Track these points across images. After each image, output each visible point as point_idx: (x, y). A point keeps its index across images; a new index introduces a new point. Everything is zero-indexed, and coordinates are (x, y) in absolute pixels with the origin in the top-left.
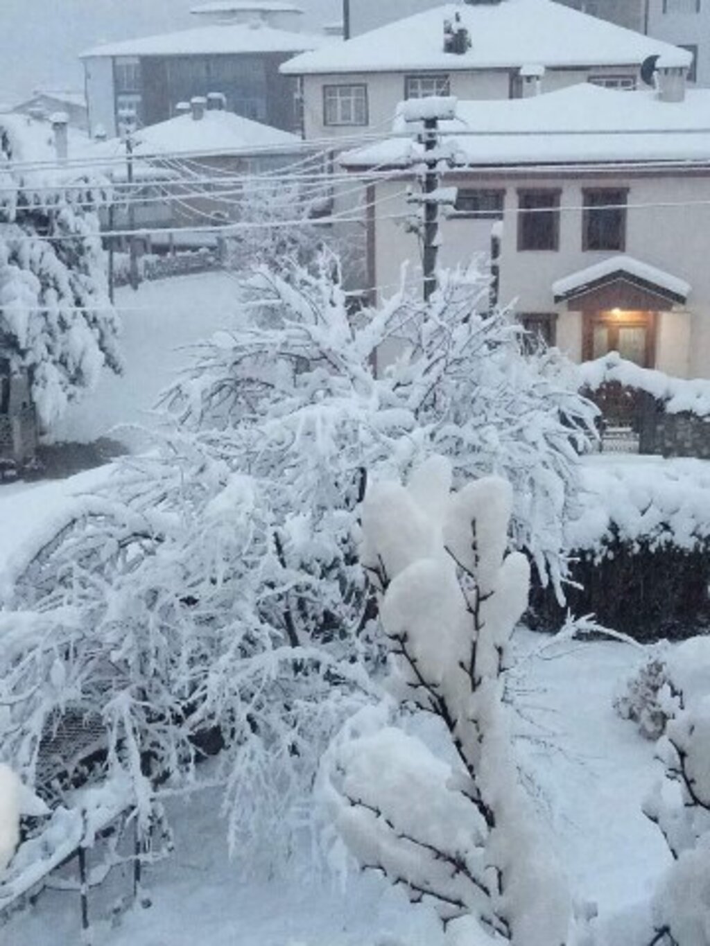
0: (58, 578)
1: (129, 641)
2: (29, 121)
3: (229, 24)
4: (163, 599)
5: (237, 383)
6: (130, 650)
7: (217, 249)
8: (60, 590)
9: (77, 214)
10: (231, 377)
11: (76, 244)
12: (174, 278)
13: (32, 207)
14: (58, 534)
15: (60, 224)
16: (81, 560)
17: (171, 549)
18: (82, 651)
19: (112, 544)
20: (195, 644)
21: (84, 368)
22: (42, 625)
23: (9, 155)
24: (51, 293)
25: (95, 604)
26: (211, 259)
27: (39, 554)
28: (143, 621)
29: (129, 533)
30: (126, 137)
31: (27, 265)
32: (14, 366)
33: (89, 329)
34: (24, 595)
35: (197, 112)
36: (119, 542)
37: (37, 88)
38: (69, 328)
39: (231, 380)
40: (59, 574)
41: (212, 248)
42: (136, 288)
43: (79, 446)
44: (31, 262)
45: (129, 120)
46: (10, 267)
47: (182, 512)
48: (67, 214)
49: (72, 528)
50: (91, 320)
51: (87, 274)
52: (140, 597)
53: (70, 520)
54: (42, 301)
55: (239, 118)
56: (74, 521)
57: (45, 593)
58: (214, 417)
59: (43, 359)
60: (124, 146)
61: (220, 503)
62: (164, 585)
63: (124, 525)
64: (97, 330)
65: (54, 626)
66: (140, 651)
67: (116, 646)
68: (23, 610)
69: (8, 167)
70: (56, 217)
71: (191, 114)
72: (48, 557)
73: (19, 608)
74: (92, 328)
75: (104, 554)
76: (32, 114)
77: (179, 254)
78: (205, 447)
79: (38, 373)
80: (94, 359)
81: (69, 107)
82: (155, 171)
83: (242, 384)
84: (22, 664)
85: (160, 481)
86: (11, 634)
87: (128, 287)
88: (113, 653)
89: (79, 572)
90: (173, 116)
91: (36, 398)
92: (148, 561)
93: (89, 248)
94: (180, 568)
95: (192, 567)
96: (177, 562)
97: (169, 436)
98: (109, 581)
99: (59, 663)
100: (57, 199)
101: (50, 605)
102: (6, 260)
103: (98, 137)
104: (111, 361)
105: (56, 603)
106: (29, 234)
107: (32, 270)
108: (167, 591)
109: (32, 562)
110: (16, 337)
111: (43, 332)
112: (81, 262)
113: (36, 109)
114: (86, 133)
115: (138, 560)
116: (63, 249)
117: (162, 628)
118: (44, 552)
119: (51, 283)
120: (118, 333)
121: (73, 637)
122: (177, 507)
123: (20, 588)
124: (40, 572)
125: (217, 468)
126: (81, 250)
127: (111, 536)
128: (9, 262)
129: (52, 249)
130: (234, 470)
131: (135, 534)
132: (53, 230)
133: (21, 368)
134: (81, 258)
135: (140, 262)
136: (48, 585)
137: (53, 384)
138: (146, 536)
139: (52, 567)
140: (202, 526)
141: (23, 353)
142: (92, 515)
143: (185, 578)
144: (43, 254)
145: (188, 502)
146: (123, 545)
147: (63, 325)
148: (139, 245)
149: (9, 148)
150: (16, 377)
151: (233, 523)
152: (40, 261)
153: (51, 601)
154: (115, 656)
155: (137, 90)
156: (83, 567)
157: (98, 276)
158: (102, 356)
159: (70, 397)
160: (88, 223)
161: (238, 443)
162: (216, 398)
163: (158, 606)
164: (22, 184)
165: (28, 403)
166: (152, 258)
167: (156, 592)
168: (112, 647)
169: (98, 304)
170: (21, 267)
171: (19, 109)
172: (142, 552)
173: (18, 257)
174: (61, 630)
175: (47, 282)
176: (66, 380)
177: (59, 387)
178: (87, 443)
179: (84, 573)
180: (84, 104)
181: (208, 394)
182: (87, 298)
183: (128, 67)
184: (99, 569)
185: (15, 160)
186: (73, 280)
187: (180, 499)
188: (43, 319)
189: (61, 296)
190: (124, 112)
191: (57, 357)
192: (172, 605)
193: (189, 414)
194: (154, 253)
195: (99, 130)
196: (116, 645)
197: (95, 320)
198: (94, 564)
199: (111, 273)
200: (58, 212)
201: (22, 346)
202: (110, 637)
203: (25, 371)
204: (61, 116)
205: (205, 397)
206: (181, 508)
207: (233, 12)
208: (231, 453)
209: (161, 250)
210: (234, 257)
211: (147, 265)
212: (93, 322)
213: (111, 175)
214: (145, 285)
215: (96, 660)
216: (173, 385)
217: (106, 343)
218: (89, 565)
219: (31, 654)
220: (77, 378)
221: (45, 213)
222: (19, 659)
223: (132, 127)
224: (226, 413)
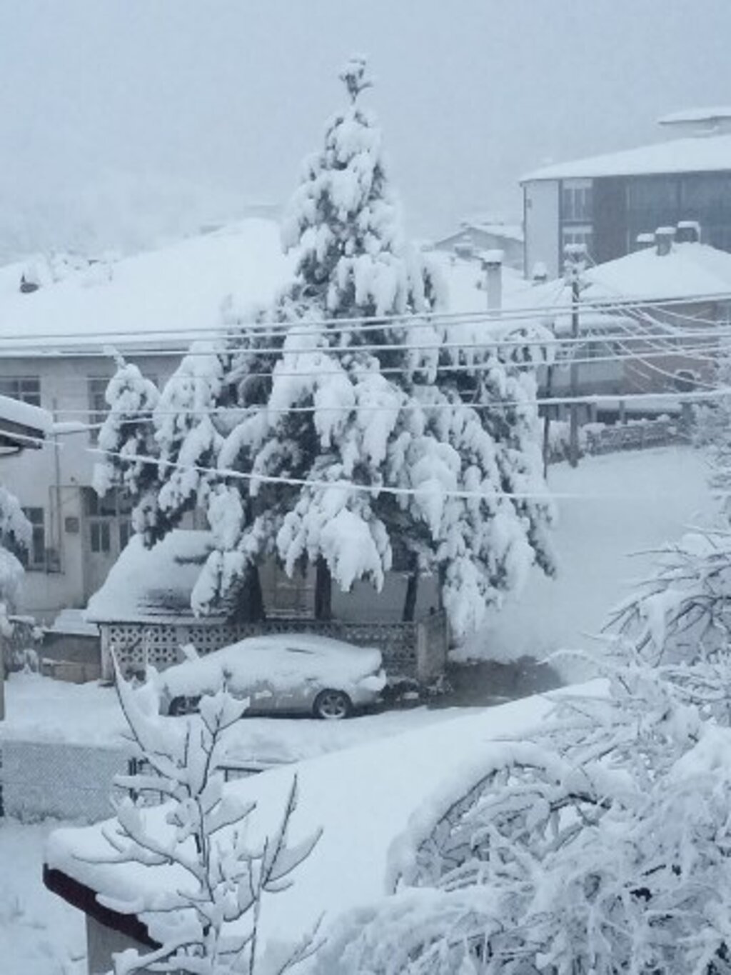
0: (472, 847)
1: (560, 943)
2: (453, 259)
3: (706, 136)
4: (608, 890)
5: (715, 601)
6: (562, 954)
7: (683, 417)
8: (472, 862)
9: (509, 375)
10: (706, 593)
11: (507, 412)
12: (625, 453)
13: (456, 367)
14: (474, 788)
15: (489, 387)
16: (501, 825)
17: (618, 820)
18: (498, 950)
19: (542, 806)
20: (649, 954)
21: (508, 566)
22: (450, 909)
23: (432, 302)
24: (473, 472)
25: (517, 886)
26: (673, 430)
27: (449, 812)
28: (580, 915)
29: (566, 793)
30: (573, 278)
31: (445, 436)
32: (423, 562)
33: (518, 518)
34: (428, 866)
35: (663, 245)
36: (551, 804)
37: (464, 220)
38: (493, 516)
39: (703, 597)
40: (474, 838)
41: (674, 416)
42: (574, 464)
43: (497, 666)
44: (451, 432)
45: (576, 257)
46: (424, 438)
47: (635, 769)
48: (498, 372)
49: (491, 781)
50: (520, 505)
51: (518, 448)
52: (577, 883)
53: (489, 770)
54: (461, 481)
55: (717, 252)
56: (495, 772)
57: (454, 864)
58: (679, 645)
59: (458, 554)
60: (570, 289)
61: (691, 764)
62: (611, 869)
63: (558, 783)
64: (526, 520)
65: (466, 910)
66: (575, 957)
67: (543, 947)
68: (426, 885)
69: (429, 319)
70: (484, 379)
71: (655, 248)
72: (460, 816)
73: (420, 882)
74: (521, 517)
75: (532, 819)
76: (457, 250)
77: (631, 423)
78: (670, 686)
79: (452, 571)
80: (522, 555)
81: (503, 242)
82: (607, 320)
83: (719, 603)
84: (422, 959)
85: (609, 730)
86: (408, 916)
87: (565, 463)
88: (539, 956)
89: (498, 842)
90: (632, 251)
91: (447, 602)
92: (586, 833)
93: (522, 416)
94: (631, 850)
95: (648, 848)
96: (629, 842)
97: (623, 670)
98: (537, 856)
99: (468, 960)
100: (487, 355)
101: (460, 881)
102: (421, 430)
103: (537, 278)
104: (542, 558)
105: (468, 879)
106: (451, 400)
107: (451, 442)
108: (615, 879)
109: (439, 822)
110: (427, 525)
111: (460, 519)
112: (512, 435)
113: (460, 245)
114: (522, 273)
115: (575, 831)
116: (490, 416)
117: (604, 927)
118: (455, 810)
119: (475, 460)
120: (554, 523)
121: (488, 929)
122: (628, 762)
123: (423, 855)
124: (450, 836)
125: (685, 715)
126: (512, 419)
127: (541, 795)
128: (425, 434)
129: (477, 417)
130: (706, 717)
131: (572, 796)
132: (479, 395)
133: (432, 563)
134: (512, 428)
135: (582, 434)
136: (457, 855)
137: (469, 586)
138: (585, 798)
139: (464, 832)
140: (663, 795)
141: (434, 546)
142: (517, 765)
143: (637, 862)
144: (465, 424)
145: (643, 756)
146: (554, 809)
147: (486, 513)
148: (582, 413)
149: (433, 293)
150: (424, 575)
151: (707, 794)
152: (463, 431)
153: (462, 876)
154: (542, 961)
155: (588, 219)
156: (503, 834)
157: (532, 452)
158: (531, 552)
159: (488, 602)
160: (523, 386)
161: (715, 683)
162: (683, 621)
163: (599, 897)
164: (445, 339)
165: (437, 608)
166: (597, 427)
167: (599, 878)
168: (538, 947)
169: (530, 487)
170: (439, 440)
171: (441, 245)
172: (580, 819)
173: (437, 426)
174: (473, 918)
175: (469, 458)
176: (486, 581)
177: (476, 590)
178: (506, 662)
179: (504, 842)
180: (521, 238)
181: (675, 615)
182: (517, 480)
183: (578, 192)
184: (524, 838)
185: (438, 311)
186: (501, 456)
187: (632, 753)
188: (461, 504)
189: (484, 475)
190: (571, 248)
191: (477, 552)
192: (620, 898)
193: (648, 638)
194: (599, 421)
195: (539, 269)
196: (542, 945)
197: (525, 507)
198: (518, 833)
199: (546, 446)
200: (487, 372)
201: (435, 537)
202: (535, 935)
203: (436, 567)
204: (494, 255)
205: (670, 619)
206: (634, 764)
207: (715, 120)
208: (706, 695)
209: (608, 417)
210: (704, 428)
211: (591, 438)
212: (522, 509)
213: (553, 325)
214: (587, 462)
215: (516, 963)
216: (627, 601)
217: (536, 537)
218: (510, 832)
219: (435, 946)
220: (498, 579)
221: (472, 374)
222: (417, 952)
223: (580, 266)
224: (697, 639)
